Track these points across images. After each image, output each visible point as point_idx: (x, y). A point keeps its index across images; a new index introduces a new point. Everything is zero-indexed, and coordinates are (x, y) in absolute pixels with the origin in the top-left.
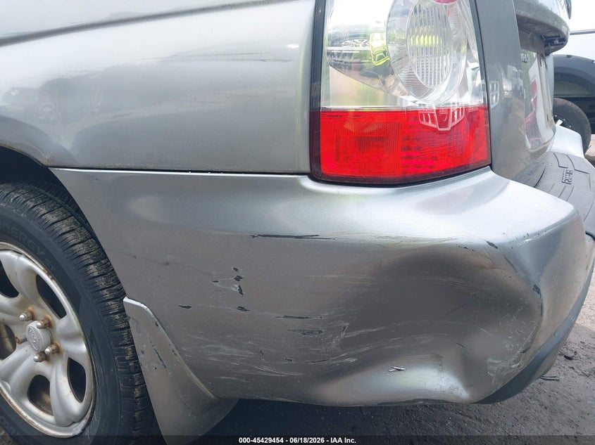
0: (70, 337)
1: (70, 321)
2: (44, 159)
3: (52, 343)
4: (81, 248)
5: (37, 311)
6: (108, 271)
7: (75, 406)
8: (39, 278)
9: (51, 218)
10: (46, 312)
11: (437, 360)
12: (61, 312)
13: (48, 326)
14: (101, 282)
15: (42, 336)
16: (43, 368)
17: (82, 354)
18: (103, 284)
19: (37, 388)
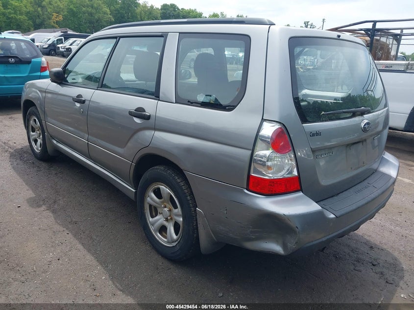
0: (177, 215)
1: (178, 211)
2: (182, 168)
3: (170, 216)
4: (186, 191)
5: (167, 205)
6: (193, 198)
7: (175, 237)
8: (171, 195)
9: (179, 181)
10: (170, 206)
11: (277, 242)
12: (176, 207)
13: (170, 210)
14: (190, 202)
15: (168, 213)
16: (166, 223)
17: (180, 221)
18: (191, 202)
19: (163, 230)
